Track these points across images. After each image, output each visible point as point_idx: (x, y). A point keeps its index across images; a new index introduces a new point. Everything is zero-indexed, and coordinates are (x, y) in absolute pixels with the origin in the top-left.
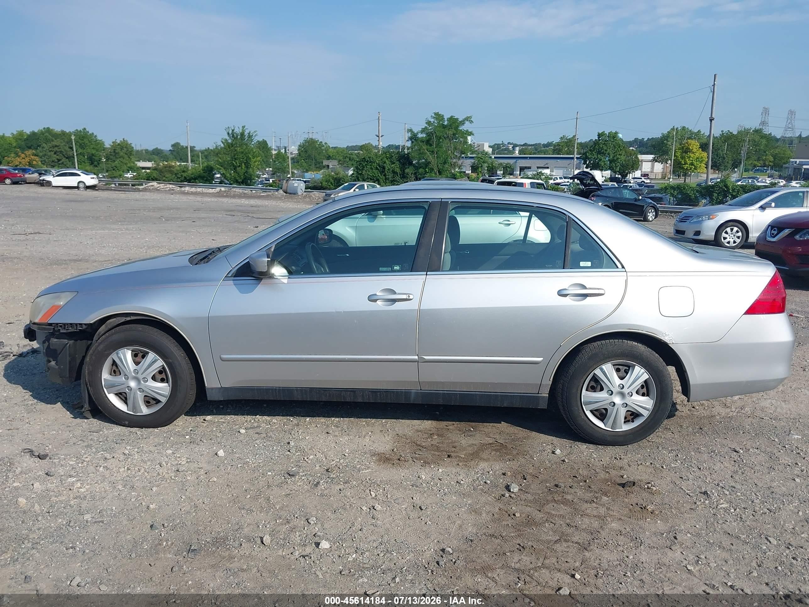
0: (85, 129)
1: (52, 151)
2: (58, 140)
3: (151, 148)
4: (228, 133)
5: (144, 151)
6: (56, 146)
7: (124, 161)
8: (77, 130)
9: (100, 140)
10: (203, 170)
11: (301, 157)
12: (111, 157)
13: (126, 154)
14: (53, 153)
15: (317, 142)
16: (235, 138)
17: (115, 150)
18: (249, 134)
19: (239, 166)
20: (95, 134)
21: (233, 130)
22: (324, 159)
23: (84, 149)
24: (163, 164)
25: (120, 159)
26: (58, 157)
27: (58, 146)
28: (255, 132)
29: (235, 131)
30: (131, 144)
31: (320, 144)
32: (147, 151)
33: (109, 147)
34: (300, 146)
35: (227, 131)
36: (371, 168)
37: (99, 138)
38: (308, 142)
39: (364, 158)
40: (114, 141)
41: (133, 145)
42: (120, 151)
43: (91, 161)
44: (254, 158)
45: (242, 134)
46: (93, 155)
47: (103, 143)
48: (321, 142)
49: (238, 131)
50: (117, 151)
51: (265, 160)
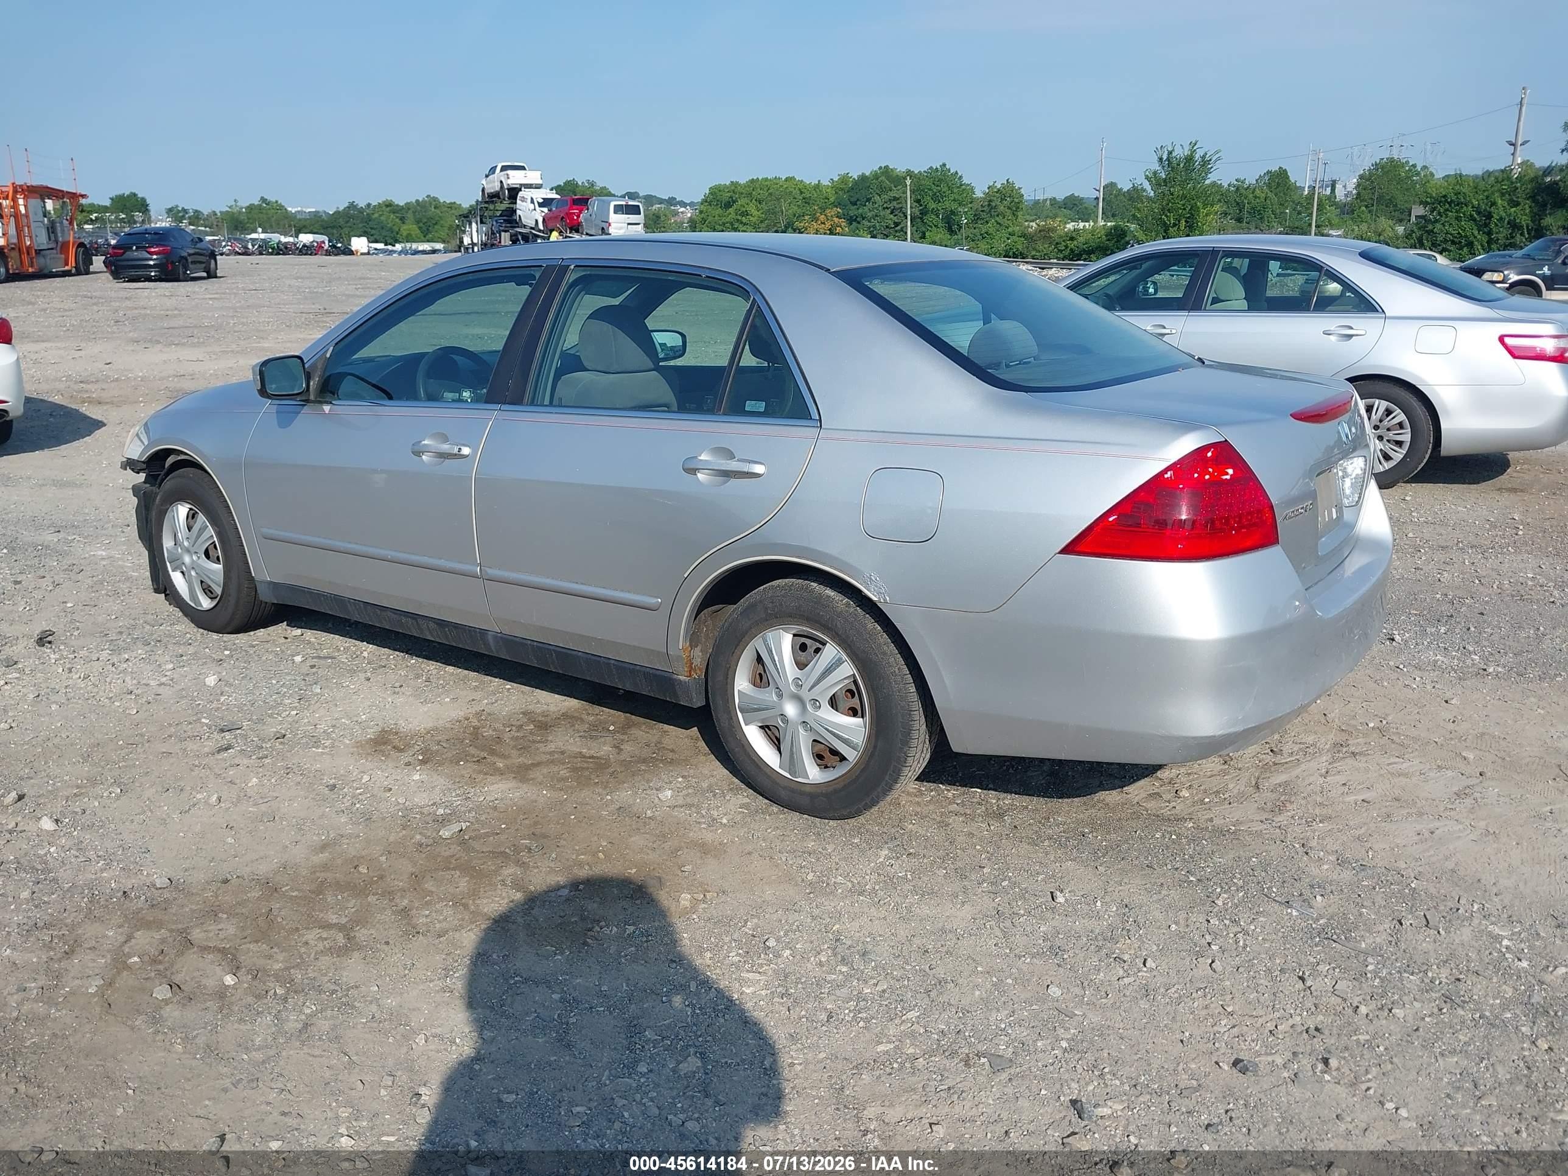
0: (944, 165)
1: (887, 208)
2: (899, 187)
3: (1061, 196)
4: (1161, 159)
5: (1048, 202)
6: (895, 199)
7: (1005, 222)
8: (931, 168)
9: (968, 185)
10: (1106, 236)
11: (1361, 201)
12: (984, 215)
13: (1009, 208)
14: (889, 211)
15: (1403, 165)
16: (1173, 168)
17: (990, 201)
18: (1203, 157)
19: (1175, 225)
20: (960, 174)
21: (1170, 153)
22: (1414, 202)
23: (939, 202)
24: (1039, 225)
25: (997, 219)
26: (895, 219)
27: (898, 199)
28: (1217, 152)
29: (1174, 154)
30: (1020, 188)
31: (1410, 170)
32: (1053, 200)
33: (982, 195)
34: (1361, 177)
35: (1160, 153)
36: (1458, 219)
37: (965, 181)
38: (1383, 168)
39: (1445, 196)
40: (991, 184)
41: (1023, 191)
42: (998, 203)
43: (948, 223)
44: (1205, 205)
45: (1189, 159)
46: (953, 212)
47: (972, 189)
48: (1414, 166)
49: (1180, 152)
50: (993, 204)
51: (1278, 211)
